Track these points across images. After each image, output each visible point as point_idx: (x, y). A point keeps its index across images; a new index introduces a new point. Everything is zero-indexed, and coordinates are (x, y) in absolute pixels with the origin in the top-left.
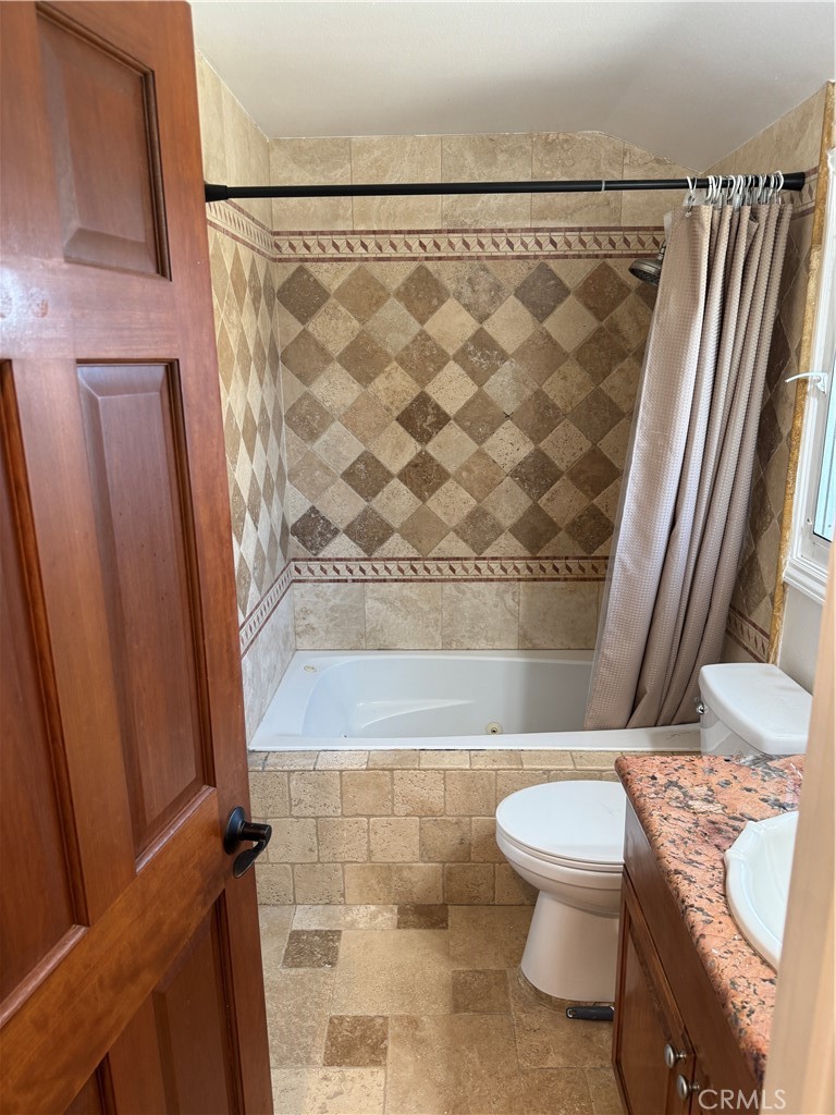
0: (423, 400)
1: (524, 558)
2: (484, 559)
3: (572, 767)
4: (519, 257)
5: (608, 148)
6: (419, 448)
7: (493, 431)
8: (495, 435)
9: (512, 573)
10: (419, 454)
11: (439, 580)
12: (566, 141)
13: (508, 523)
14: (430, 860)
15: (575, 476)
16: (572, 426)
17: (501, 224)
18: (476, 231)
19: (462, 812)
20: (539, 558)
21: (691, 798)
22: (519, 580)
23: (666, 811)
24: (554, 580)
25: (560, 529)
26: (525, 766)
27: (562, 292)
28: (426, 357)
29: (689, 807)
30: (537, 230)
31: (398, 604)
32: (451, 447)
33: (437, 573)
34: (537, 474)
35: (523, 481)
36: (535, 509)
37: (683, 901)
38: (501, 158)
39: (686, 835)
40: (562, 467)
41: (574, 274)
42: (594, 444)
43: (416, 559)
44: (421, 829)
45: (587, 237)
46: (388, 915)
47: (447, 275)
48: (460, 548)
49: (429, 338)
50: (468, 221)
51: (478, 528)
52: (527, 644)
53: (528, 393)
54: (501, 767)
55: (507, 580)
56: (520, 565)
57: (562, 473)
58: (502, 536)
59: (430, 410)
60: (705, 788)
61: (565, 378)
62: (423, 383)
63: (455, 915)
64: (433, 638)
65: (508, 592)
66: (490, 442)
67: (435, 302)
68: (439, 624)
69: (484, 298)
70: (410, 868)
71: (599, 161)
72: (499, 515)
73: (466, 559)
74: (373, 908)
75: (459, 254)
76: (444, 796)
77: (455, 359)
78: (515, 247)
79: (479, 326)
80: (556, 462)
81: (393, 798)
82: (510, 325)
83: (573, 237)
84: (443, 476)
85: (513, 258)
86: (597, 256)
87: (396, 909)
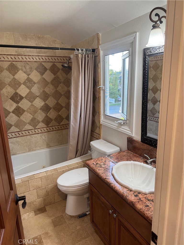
0: (16, 94)
1: (46, 127)
2: (36, 129)
3: (68, 168)
4: (35, 62)
5: (52, 39)
6: (17, 105)
7: (34, 100)
8: (35, 101)
9: (43, 131)
10: (17, 106)
11: (26, 136)
12: (43, 37)
13: (41, 120)
14: (40, 198)
15: (54, 108)
16: (52, 98)
17: (30, 54)
18: (24, 55)
19: (46, 185)
20: (49, 127)
21: (101, 165)
22: (45, 132)
23: (98, 169)
24: (53, 131)
25: (53, 120)
26: (59, 171)
27: (46, 69)
28: (16, 84)
29: (102, 167)
30: (39, 56)
31: (16, 143)
32: (25, 104)
33: (25, 134)
34: (46, 109)
35: (43, 111)
36: (47, 116)
37: (109, 183)
38: (28, 39)
39: (104, 172)
40: (51, 107)
41: (48, 66)
42: (57, 101)
43: (19, 132)
44: (37, 192)
45: (50, 58)
46: (32, 214)
47: (19, 65)
48: (30, 127)
49: (16, 79)
50: (22, 53)
51: (34, 122)
52: (48, 146)
53: (41, 91)
54: (53, 173)
55: (42, 133)
56: (45, 129)
57: (51, 108)
58: (40, 123)
59: (18, 96)
60: (103, 163)
61: (49, 88)
62: (16, 90)
63: (47, 208)
64: (26, 149)
65: (43, 135)
66: (34, 102)
67: (16, 71)
68: (27, 146)
69: (28, 70)
70: (35, 201)
71: (50, 42)
72: (38, 119)
73: (32, 130)
74: (28, 214)
75: (21, 60)
76: (42, 183)
77: (23, 84)
78: (34, 59)
79: (28, 76)
80: (50, 106)
81: (29, 187)
82: (35, 76)
83: (47, 58)
84: (24, 111)
85: (34, 62)
86: (52, 62)
87: (33, 212)
